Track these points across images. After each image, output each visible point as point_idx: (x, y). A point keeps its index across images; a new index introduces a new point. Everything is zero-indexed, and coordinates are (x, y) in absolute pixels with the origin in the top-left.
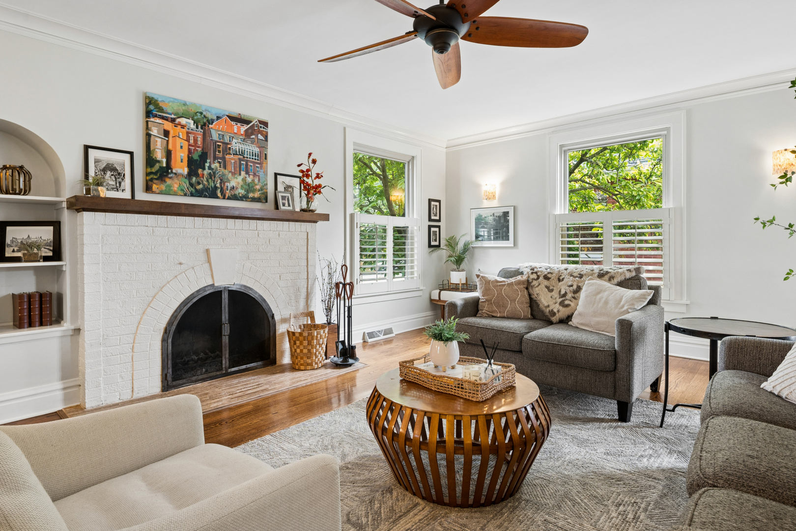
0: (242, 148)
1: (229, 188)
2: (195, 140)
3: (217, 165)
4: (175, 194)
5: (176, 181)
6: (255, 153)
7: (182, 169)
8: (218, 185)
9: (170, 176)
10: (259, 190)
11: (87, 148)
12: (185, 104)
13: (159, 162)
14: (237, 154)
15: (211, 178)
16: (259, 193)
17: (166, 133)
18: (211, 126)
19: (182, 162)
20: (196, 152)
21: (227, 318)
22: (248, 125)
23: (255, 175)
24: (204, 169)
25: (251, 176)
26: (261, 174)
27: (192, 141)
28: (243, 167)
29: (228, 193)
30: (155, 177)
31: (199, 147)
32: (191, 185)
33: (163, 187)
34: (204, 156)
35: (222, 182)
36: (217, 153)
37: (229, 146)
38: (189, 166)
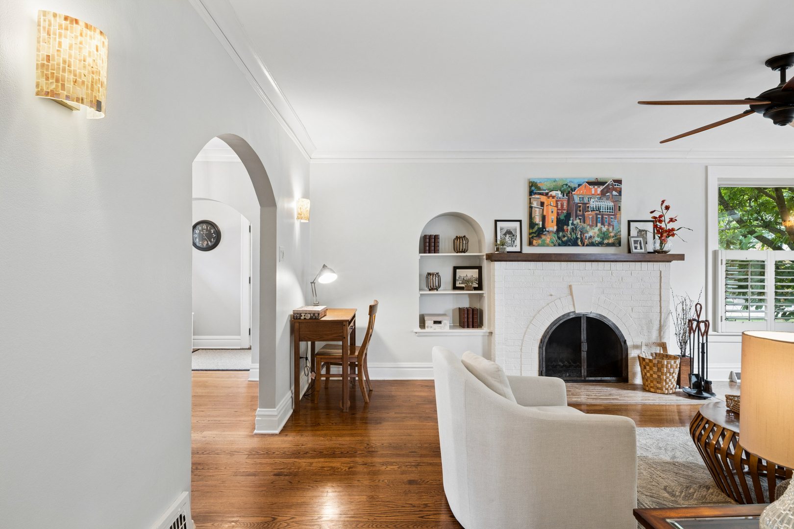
0: (598, 205)
1: (587, 238)
2: (562, 205)
3: (578, 221)
4: (548, 245)
5: (548, 236)
6: (610, 207)
7: (552, 227)
8: (579, 236)
9: (544, 233)
10: (613, 237)
11: (496, 221)
12: (555, 181)
13: (537, 224)
14: (594, 211)
15: (573, 232)
16: (613, 239)
17: (542, 204)
18: (573, 193)
19: (552, 222)
20: (562, 214)
21: (585, 338)
22: (604, 185)
23: (609, 225)
24: (568, 225)
25: (606, 226)
26: (615, 223)
27: (559, 207)
28: (599, 220)
29: (586, 242)
30: (535, 235)
31: (564, 210)
32: (559, 238)
33: (540, 241)
34: (568, 216)
35: (582, 233)
36: (578, 212)
37: (588, 205)
38: (557, 225)
